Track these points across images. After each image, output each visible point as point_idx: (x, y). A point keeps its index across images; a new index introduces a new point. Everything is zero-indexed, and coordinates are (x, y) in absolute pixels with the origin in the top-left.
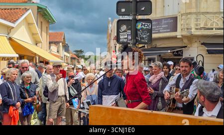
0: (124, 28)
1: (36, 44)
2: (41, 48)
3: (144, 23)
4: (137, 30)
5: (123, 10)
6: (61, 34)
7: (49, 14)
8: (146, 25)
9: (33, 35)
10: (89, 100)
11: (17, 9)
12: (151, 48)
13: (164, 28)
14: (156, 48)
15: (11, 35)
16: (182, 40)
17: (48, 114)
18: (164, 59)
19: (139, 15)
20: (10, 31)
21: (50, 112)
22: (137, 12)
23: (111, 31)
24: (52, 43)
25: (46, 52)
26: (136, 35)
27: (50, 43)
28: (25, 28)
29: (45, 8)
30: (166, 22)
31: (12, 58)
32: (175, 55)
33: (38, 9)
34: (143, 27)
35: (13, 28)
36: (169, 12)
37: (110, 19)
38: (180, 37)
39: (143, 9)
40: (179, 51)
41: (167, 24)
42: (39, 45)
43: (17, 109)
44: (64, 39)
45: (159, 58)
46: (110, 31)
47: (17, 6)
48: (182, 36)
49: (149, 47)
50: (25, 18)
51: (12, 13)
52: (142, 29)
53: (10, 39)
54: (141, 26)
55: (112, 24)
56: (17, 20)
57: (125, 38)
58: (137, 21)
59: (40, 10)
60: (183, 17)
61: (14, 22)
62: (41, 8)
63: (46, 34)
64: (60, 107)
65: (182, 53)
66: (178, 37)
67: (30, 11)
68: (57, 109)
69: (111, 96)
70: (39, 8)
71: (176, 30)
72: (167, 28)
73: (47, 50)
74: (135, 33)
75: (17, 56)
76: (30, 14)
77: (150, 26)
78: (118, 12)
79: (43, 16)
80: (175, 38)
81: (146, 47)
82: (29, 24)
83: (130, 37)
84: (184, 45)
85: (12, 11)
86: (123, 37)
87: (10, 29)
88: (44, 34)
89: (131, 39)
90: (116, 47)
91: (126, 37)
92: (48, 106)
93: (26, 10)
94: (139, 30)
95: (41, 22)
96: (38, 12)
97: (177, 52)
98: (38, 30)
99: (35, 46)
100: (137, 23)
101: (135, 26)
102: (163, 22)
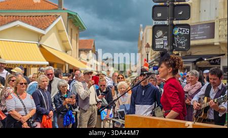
0: (160, 33)
1: (66, 52)
2: (71, 56)
3: (181, 29)
4: (173, 36)
5: (159, 15)
6: (91, 42)
7: (79, 21)
8: (184, 31)
9: (63, 42)
10: (123, 110)
11: (48, 16)
12: (186, 56)
13: (200, 35)
14: (190, 56)
15: (41, 43)
16: (220, 47)
17: (78, 124)
18: (200, 68)
19: (176, 20)
20: (41, 38)
21: (80, 121)
22: (174, 16)
23: (143, 38)
24: (82, 51)
25: (75, 59)
26: (173, 41)
27: (80, 50)
28: (55, 36)
29: (75, 14)
30: (201, 28)
31: (42, 66)
32: (212, 64)
33: (68, 16)
34: (180, 32)
35: (43, 35)
36: (206, 18)
37: (141, 25)
38: (218, 44)
39: (181, 13)
40: (217, 59)
41: (203, 30)
42: (69, 52)
43: (50, 118)
44: (94, 46)
45: (195, 67)
46: (141, 39)
47: (48, 13)
48: (220, 43)
49: (184, 55)
50: (56, 25)
51: (43, 20)
52: (179, 34)
53: (40, 46)
54: (179, 31)
55: (143, 31)
56: (48, 27)
57: (162, 45)
58: (174, 26)
59: (70, 17)
60: (221, 23)
61: (44, 29)
62: (71, 15)
63: (76, 42)
64: (91, 116)
65: (220, 61)
66: (215, 44)
67: (60, 18)
68: (87, 118)
69: (145, 106)
70: (69, 14)
71: (213, 37)
72: (203, 35)
73: (76, 58)
74: (172, 39)
75: (48, 63)
76: (61, 21)
77: (188, 32)
78: (154, 17)
79: (73, 23)
80: (212, 45)
81: (180, 55)
82: (59, 31)
83: (166, 44)
84: (222, 53)
85: (43, 18)
86: (159, 44)
87: (40, 36)
88: (74, 41)
89: (168, 46)
90: (148, 55)
91: (162, 43)
92: (78, 115)
93: (57, 17)
94: (176, 36)
95: (71, 29)
96: (68, 19)
97: (214, 60)
98: (68, 38)
99: (65, 54)
100: (173, 28)
101: (172, 31)
102: (199, 28)
